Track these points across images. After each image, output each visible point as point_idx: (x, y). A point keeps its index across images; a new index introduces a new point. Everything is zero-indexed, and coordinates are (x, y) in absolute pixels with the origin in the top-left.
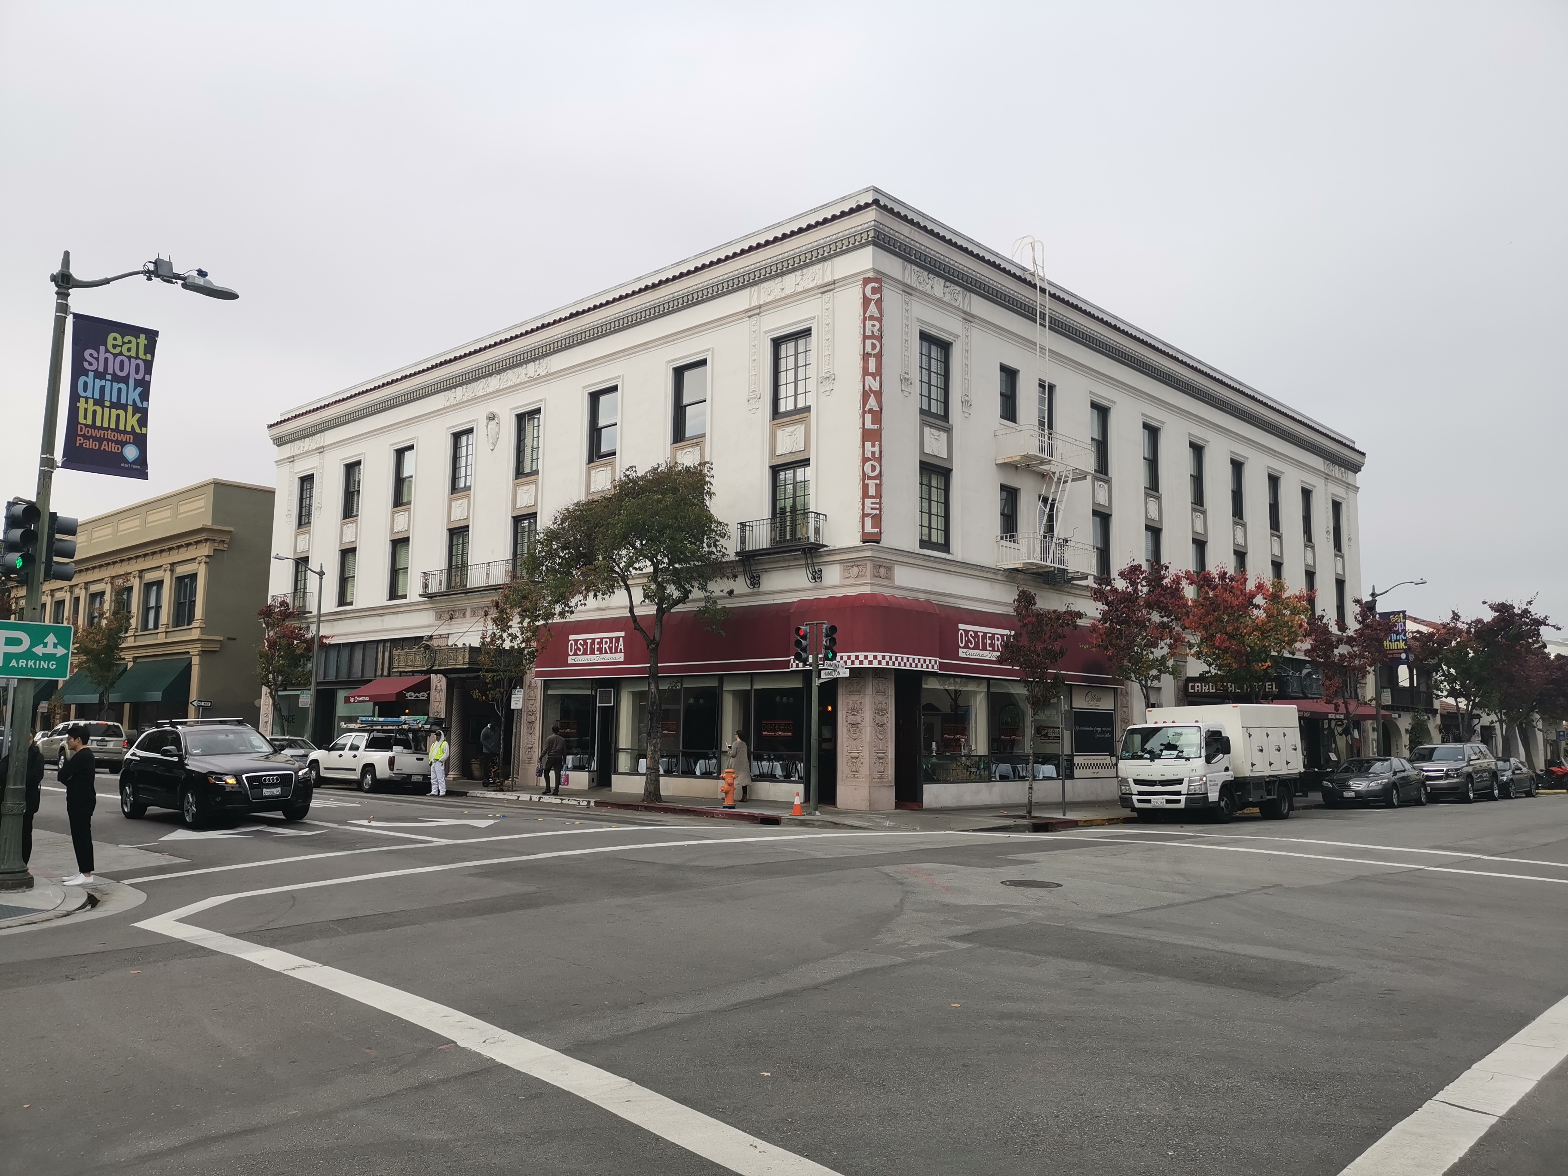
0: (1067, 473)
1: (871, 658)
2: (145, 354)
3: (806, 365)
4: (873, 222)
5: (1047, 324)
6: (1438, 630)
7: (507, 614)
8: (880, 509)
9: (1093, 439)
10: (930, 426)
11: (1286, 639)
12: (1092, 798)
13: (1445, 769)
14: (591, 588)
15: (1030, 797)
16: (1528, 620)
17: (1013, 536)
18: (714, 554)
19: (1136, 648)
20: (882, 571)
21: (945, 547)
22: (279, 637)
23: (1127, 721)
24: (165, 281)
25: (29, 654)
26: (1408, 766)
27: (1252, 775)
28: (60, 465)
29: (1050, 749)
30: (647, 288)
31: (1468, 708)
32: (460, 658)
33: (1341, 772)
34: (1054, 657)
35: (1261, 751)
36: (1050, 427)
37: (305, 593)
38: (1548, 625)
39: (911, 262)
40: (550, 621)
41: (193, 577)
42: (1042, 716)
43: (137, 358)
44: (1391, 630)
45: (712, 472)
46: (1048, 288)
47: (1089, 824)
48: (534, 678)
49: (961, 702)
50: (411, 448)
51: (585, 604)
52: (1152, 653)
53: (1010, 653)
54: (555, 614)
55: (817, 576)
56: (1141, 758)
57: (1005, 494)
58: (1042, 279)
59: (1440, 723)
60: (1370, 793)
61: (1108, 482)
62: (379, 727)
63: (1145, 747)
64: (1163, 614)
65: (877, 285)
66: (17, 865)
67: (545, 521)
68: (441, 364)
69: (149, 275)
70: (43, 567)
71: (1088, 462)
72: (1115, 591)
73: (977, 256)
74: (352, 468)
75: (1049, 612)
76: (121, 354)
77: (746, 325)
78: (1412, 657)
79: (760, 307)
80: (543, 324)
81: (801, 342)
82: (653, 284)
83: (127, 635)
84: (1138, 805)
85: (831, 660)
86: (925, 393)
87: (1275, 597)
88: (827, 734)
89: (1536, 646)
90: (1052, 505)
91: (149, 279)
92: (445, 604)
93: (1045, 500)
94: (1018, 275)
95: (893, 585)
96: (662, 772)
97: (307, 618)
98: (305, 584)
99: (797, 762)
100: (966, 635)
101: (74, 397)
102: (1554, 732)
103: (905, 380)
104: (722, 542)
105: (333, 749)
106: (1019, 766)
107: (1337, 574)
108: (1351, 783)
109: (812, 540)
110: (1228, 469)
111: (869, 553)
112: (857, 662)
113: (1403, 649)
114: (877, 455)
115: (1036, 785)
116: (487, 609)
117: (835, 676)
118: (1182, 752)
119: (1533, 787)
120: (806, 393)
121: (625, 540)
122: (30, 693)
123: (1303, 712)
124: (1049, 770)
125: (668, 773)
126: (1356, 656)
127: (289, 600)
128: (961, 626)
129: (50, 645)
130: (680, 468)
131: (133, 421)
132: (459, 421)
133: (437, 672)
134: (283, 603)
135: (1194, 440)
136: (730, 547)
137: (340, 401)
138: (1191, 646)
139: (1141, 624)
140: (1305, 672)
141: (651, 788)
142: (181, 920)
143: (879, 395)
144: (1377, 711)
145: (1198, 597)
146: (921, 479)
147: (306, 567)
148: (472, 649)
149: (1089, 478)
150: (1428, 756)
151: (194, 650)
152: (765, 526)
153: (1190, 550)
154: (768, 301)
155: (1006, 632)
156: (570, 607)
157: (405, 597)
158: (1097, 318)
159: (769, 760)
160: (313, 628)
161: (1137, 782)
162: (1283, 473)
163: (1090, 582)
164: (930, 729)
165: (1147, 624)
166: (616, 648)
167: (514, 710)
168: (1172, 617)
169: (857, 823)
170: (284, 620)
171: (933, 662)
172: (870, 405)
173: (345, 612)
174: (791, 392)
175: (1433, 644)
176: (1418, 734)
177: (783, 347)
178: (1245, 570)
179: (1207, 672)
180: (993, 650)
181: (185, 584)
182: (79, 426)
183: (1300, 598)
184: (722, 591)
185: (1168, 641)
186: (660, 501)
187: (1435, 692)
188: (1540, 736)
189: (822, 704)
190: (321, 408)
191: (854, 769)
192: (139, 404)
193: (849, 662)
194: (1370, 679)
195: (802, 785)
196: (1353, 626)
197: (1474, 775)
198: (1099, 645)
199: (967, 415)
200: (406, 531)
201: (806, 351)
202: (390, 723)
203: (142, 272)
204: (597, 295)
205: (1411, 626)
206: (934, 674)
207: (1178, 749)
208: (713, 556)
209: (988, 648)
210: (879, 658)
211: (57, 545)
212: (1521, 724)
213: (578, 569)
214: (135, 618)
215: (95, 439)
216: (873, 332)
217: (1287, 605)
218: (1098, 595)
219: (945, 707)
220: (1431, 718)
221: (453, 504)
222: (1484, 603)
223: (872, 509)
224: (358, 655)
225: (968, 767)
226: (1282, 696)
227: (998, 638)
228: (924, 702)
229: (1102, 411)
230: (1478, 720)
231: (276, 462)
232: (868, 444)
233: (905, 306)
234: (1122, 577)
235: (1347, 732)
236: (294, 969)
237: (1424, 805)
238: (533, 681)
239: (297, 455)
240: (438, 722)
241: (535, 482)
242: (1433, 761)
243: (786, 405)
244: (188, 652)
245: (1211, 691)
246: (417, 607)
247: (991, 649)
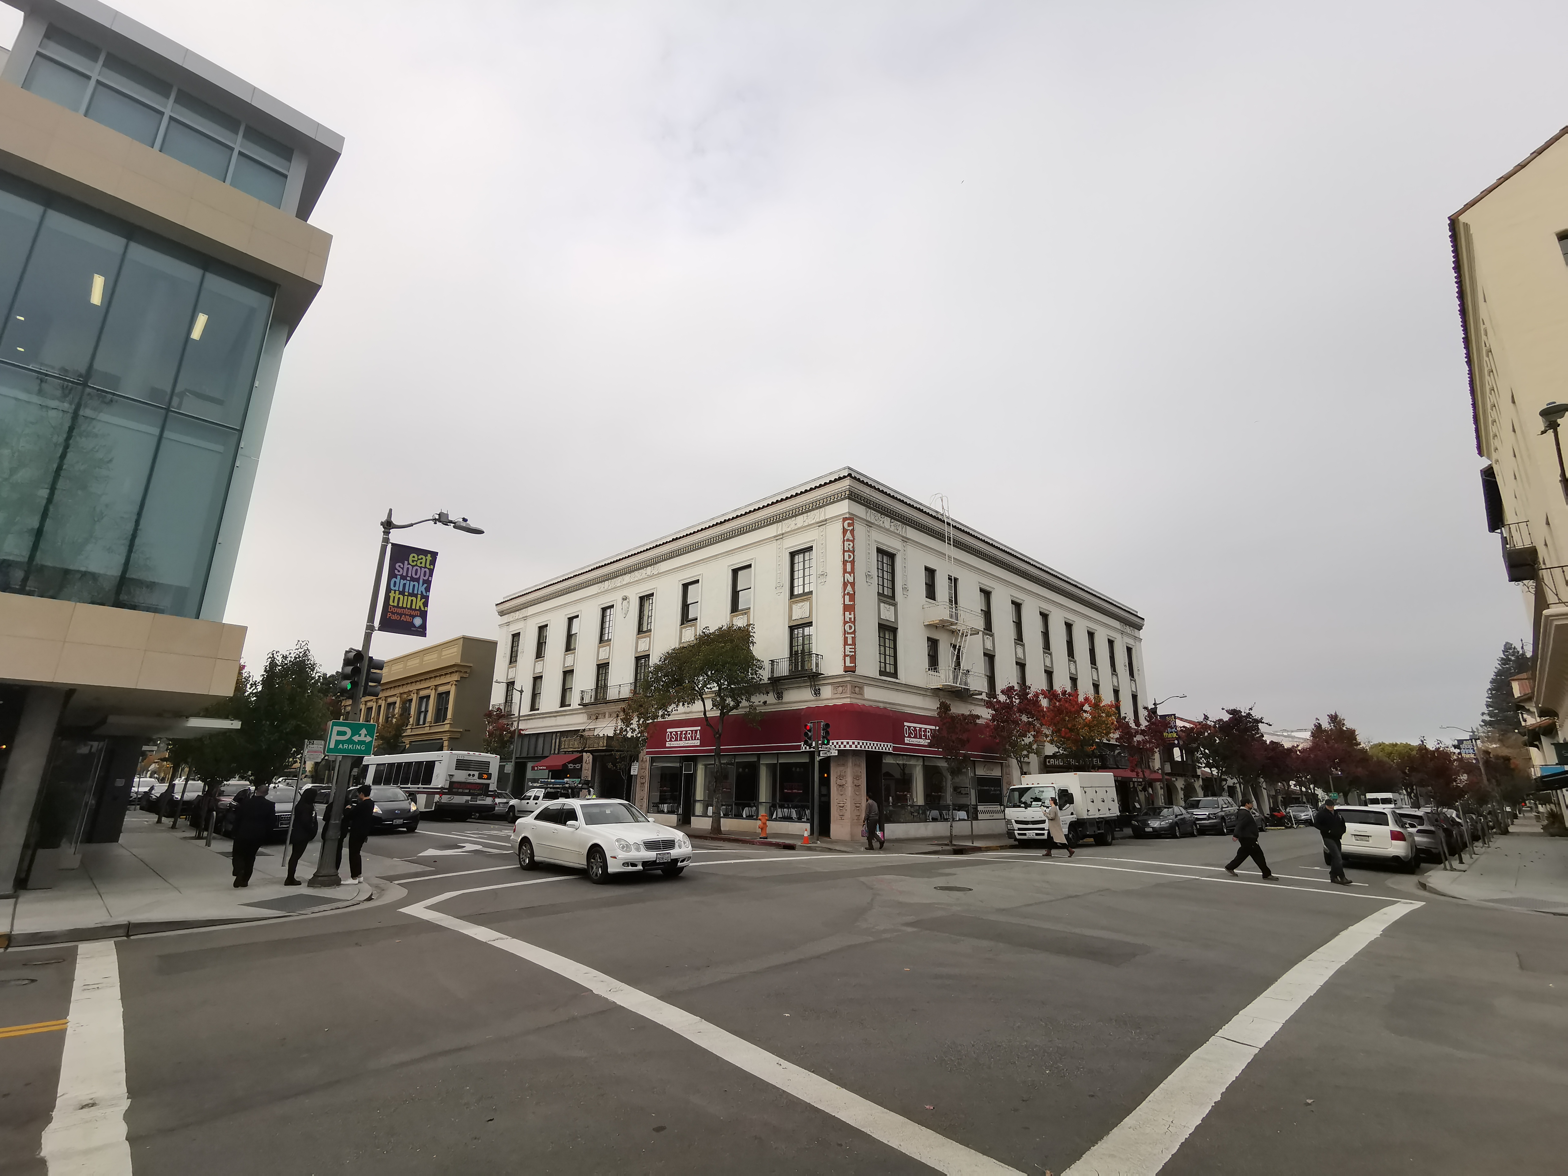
0: (967, 630)
1: (851, 743)
2: (430, 565)
3: (810, 567)
4: (848, 487)
5: (952, 543)
6: (1196, 726)
7: (630, 716)
8: (855, 652)
9: (982, 610)
10: (884, 603)
11: (1104, 731)
12: (990, 832)
13: (1207, 813)
14: (681, 700)
15: (951, 832)
16: (1251, 720)
17: (936, 669)
18: (755, 679)
19: (1013, 737)
20: (857, 689)
21: (895, 675)
22: (495, 730)
23: (1010, 784)
24: (444, 524)
25: (350, 741)
26: (1184, 811)
27: (1088, 817)
28: (377, 629)
29: (963, 801)
30: (717, 524)
31: (1218, 774)
32: (601, 743)
33: (1143, 815)
34: (963, 743)
35: (1093, 802)
36: (956, 603)
37: (511, 703)
38: (1263, 723)
39: (870, 508)
40: (656, 720)
41: (448, 693)
42: (957, 780)
43: (425, 567)
44: (1167, 726)
45: (754, 630)
46: (951, 523)
47: (988, 849)
48: (645, 755)
49: (907, 772)
50: (577, 616)
51: (677, 710)
52: (1023, 740)
53: (936, 740)
54: (659, 716)
55: (817, 693)
56: (1019, 807)
57: (930, 643)
58: (948, 518)
59: (1202, 784)
60: (1162, 829)
61: (992, 635)
62: (551, 786)
63: (1022, 800)
64: (1029, 716)
65: (851, 522)
66: (332, 871)
67: (655, 660)
68: (597, 568)
69: (435, 521)
70: (362, 688)
71: (980, 624)
72: (999, 702)
73: (909, 505)
74: (542, 629)
75: (959, 716)
76: (416, 565)
77: (774, 545)
78: (1181, 743)
79: (783, 534)
80: (656, 545)
81: (807, 554)
82: (721, 522)
83: (407, 728)
84: (1018, 837)
85: (826, 745)
86: (881, 583)
87: (1096, 706)
88: (824, 792)
89: (1257, 736)
90: (959, 650)
91: (435, 523)
92: (593, 709)
93: (954, 647)
94: (933, 515)
95: (863, 698)
96: (722, 815)
97: (512, 718)
98: (512, 698)
99: (806, 809)
100: (909, 730)
101: (388, 590)
102: (1274, 790)
103: (868, 576)
104: (760, 671)
105: (523, 799)
106: (944, 812)
107: (1132, 691)
108: (1149, 822)
109: (814, 670)
110: (1064, 628)
111: (849, 679)
112: (842, 746)
113: (1176, 737)
114: (853, 620)
115: (954, 824)
116: (618, 713)
117: (829, 755)
118: (1044, 803)
119: (1264, 825)
120: (810, 583)
121: (702, 671)
122: (349, 763)
123: (1117, 777)
124: (962, 814)
125: (726, 815)
126: (1147, 742)
127: (502, 707)
128: (905, 724)
129: (363, 735)
130: (735, 628)
131: (420, 603)
132: (605, 601)
133: (587, 752)
134: (499, 709)
135: (1042, 610)
136: (765, 675)
137: (538, 590)
138: (1047, 736)
139: (1016, 723)
140: (1117, 752)
141: (715, 825)
142: (428, 908)
143: (853, 585)
144: (1163, 776)
145: (1050, 705)
146: (879, 634)
147: (513, 688)
148: (609, 738)
149: (981, 633)
150: (1196, 805)
151: (445, 737)
152: (786, 662)
153: (1043, 677)
154: (787, 531)
155: (933, 727)
156: (668, 712)
157: (570, 705)
158: (981, 540)
159: (788, 808)
160: (515, 724)
161: (1017, 822)
162: (1096, 630)
163: (984, 696)
164: (888, 789)
165: (1020, 722)
166: (695, 737)
167: (632, 775)
168: (1035, 718)
169: (843, 849)
170: (499, 720)
171: (889, 746)
172: (848, 590)
173: (534, 715)
174: (801, 583)
175: (1194, 735)
176: (1189, 791)
177: (797, 557)
178: (1077, 689)
179: (1057, 752)
180: (926, 739)
181: (443, 697)
182: (390, 606)
183: (1111, 706)
184: (760, 702)
185: (1033, 733)
186: (723, 647)
187: (1198, 764)
188: (1265, 792)
189: (821, 773)
190: (527, 594)
191: (841, 814)
192: (425, 594)
193: (837, 746)
194: (1157, 756)
195: (809, 824)
196: (1144, 723)
197: (1226, 817)
198: (991, 736)
199: (906, 596)
200: (572, 666)
201: (810, 559)
202: (558, 783)
203: (431, 520)
204: (688, 528)
205: (1179, 723)
206: (890, 754)
207: (1042, 801)
208: (755, 681)
209: (923, 738)
210: (856, 743)
211: (372, 676)
212: (1253, 785)
213: (673, 688)
214: (412, 718)
215: (398, 614)
216: (849, 548)
217: (1104, 711)
218: (989, 705)
219: (897, 774)
220: (1196, 781)
221: (601, 649)
222: (1223, 709)
223: (850, 652)
224: (541, 741)
225: (912, 813)
226: (1103, 767)
227: (928, 731)
228: (884, 771)
229: (986, 594)
230: (1225, 782)
231: (499, 625)
232: (847, 613)
233: (867, 533)
234: (1003, 694)
235: (1144, 789)
236: (494, 940)
237: (1196, 836)
238: (644, 757)
239: (511, 621)
240: (587, 783)
241: (649, 636)
242: (1200, 808)
243: (798, 591)
244: (442, 739)
245: (1060, 764)
246: (577, 712)
247: (924, 738)
